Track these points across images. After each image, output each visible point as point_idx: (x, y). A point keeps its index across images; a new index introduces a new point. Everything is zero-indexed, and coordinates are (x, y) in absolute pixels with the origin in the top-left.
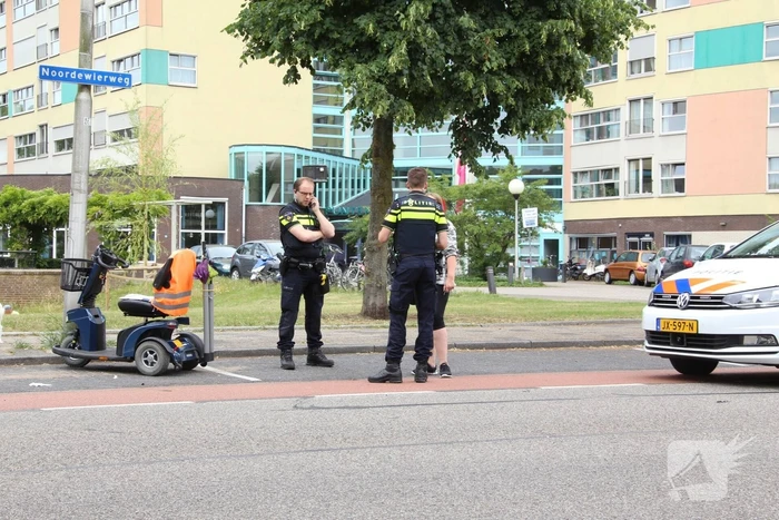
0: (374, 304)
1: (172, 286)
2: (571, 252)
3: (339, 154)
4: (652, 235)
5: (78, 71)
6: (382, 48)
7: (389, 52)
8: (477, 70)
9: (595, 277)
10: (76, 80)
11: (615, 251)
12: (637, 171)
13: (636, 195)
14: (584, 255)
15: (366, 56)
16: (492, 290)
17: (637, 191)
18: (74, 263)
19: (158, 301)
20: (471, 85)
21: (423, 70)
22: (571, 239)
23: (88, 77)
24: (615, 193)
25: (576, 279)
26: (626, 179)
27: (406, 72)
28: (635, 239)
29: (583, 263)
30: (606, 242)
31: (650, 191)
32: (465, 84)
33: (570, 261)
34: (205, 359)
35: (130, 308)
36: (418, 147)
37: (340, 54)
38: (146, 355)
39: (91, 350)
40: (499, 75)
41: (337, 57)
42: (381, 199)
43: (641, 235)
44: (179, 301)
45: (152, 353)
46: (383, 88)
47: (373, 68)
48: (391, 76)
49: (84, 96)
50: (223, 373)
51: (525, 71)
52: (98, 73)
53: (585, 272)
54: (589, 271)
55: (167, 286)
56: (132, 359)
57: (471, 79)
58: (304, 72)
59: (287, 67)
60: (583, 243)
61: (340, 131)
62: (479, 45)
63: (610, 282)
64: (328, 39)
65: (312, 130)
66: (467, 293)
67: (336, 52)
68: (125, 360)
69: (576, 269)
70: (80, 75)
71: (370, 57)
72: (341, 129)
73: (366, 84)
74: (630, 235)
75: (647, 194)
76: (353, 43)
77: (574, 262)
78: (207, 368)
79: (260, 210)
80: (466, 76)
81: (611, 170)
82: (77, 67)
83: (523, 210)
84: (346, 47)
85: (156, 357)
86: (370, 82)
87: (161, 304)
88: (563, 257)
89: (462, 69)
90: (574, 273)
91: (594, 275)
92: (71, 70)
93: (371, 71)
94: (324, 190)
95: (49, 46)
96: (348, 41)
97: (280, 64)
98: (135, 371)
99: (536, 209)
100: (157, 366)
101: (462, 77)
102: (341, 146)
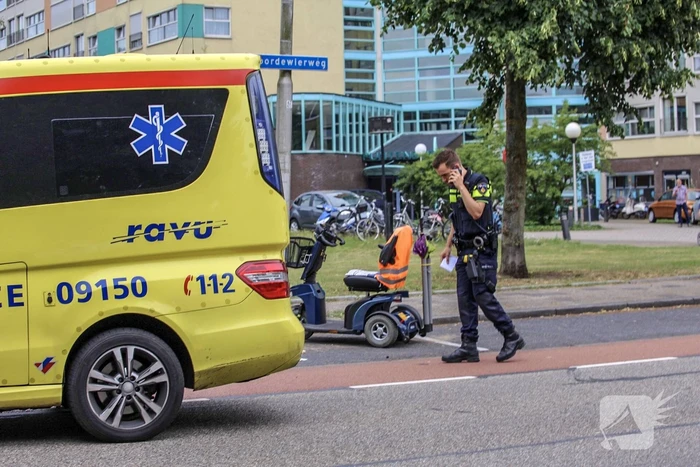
0: (513, 263)
1: (397, 262)
2: (608, 191)
3: (371, 98)
4: (688, 172)
5: (281, 58)
6: (532, 16)
7: (539, 21)
8: (617, 35)
9: (636, 216)
10: (280, 66)
11: (653, 189)
12: (672, 107)
13: (672, 133)
14: (622, 194)
15: (515, 24)
16: (566, 236)
17: (673, 129)
18: (297, 241)
19: (385, 276)
20: (610, 50)
21: (570, 37)
22: (608, 178)
23: (290, 62)
24: (652, 131)
25: (615, 217)
26: (661, 117)
27: (556, 38)
28: (672, 177)
29: (621, 202)
30: (642, 180)
31: (685, 128)
32: (606, 48)
33: (608, 200)
34: (425, 330)
35: (354, 284)
36: (452, 89)
37: (489, 23)
38: (376, 328)
39: (316, 323)
40: (635, 39)
41: (486, 26)
42: (517, 160)
43: (678, 173)
44: (401, 276)
45: (381, 326)
46: (535, 53)
47: (524, 34)
48: (542, 42)
49: (286, 80)
50: (437, 341)
51: (657, 34)
52: (299, 58)
53: (624, 210)
54: (628, 210)
55: (392, 261)
56: (363, 331)
57: (610, 44)
58: (449, 41)
59: (432, 36)
60: (620, 182)
61: (372, 76)
62: (619, 12)
63: (654, 221)
64: (476, 9)
65: (343, 75)
66: (547, 241)
67: (485, 21)
68: (355, 332)
69: (614, 208)
70: (283, 62)
71: (518, 25)
72: (373, 74)
73: (519, 50)
74: (667, 173)
75: (682, 132)
76: (502, 12)
77: (613, 200)
78: (426, 339)
79: (300, 158)
80: (606, 42)
81: (646, 108)
82: (279, 55)
83: (581, 154)
84: (495, 17)
85: (385, 330)
86: (522, 48)
87: (387, 280)
88: (601, 196)
89: (602, 36)
90: (613, 212)
91: (633, 214)
92: (275, 58)
93: (522, 37)
94: (354, 134)
95: (85, 8)
96: (496, 10)
97: (426, 34)
98: (366, 343)
99: (592, 152)
100: (387, 338)
101: (603, 43)
102: (373, 90)
